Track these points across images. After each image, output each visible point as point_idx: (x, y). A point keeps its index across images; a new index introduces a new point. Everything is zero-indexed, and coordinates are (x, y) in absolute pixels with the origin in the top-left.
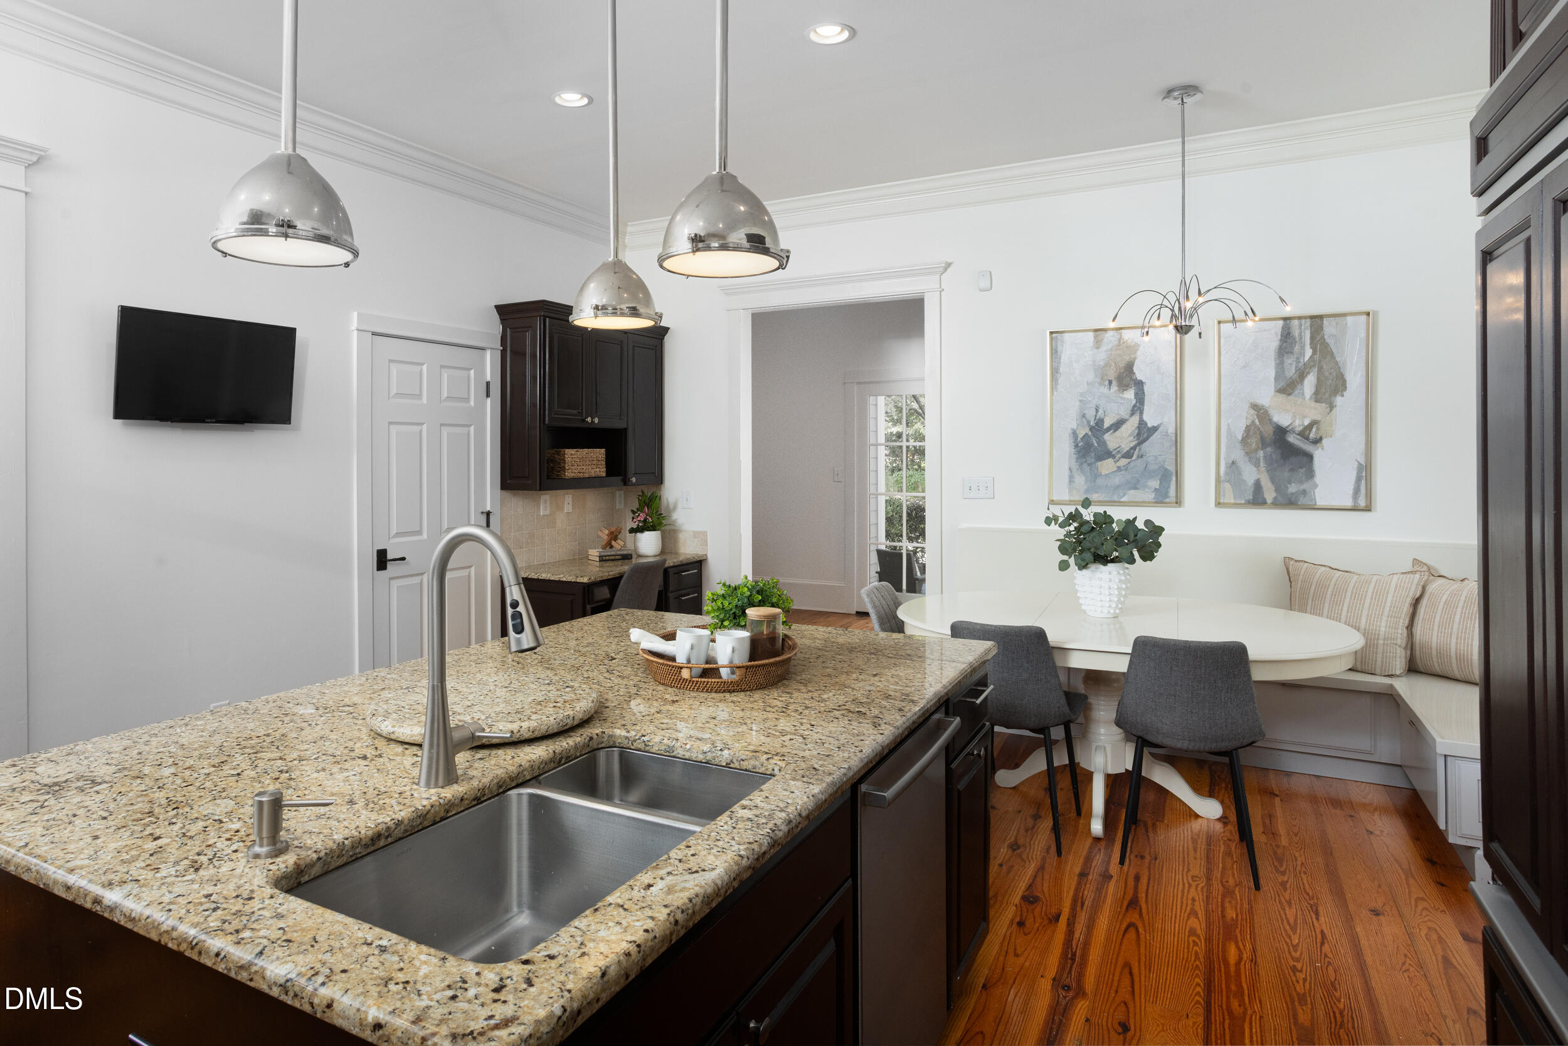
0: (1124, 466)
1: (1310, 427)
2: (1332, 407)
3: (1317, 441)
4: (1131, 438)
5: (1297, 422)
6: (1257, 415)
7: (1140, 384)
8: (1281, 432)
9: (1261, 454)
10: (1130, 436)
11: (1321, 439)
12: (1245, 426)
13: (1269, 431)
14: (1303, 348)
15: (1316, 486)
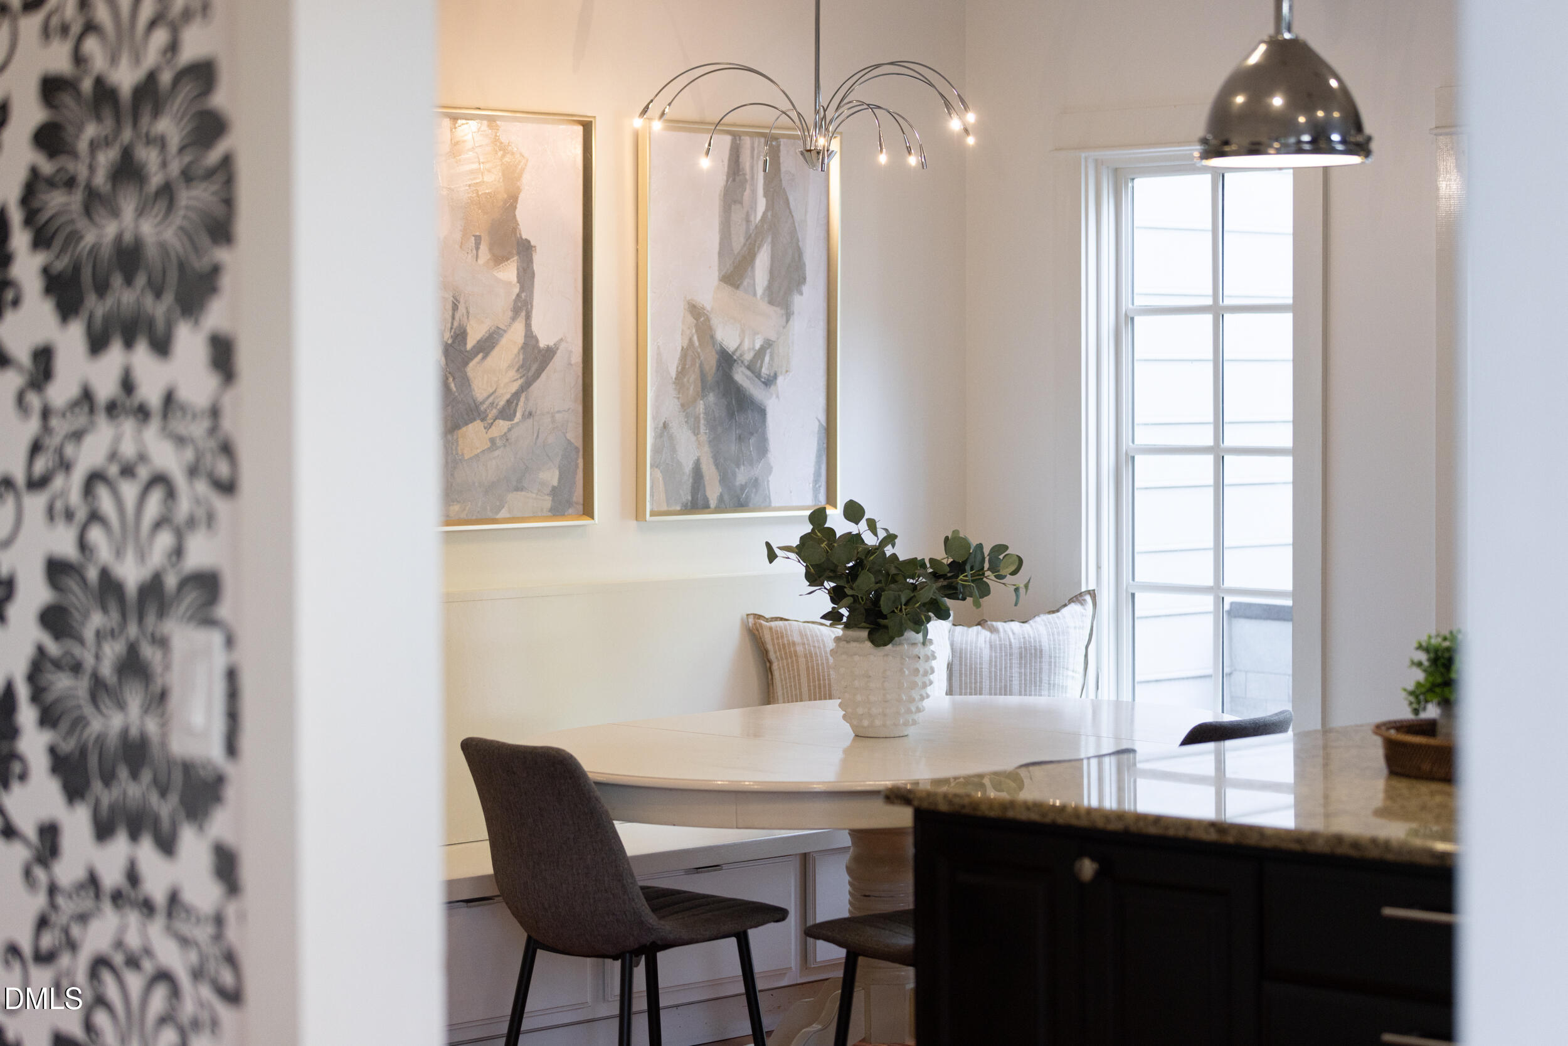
0: (501, 437)
1: (760, 354)
2: (788, 315)
3: (769, 382)
4: (512, 373)
5: (746, 345)
6: (697, 326)
7: (525, 250)
8: (726, 360)
9: (701, 406)
10: (510, 367)
11: (775, 377)
12: (679, 349)
13: (711, 361)
14: (754, 191)
15: (769, 470)
